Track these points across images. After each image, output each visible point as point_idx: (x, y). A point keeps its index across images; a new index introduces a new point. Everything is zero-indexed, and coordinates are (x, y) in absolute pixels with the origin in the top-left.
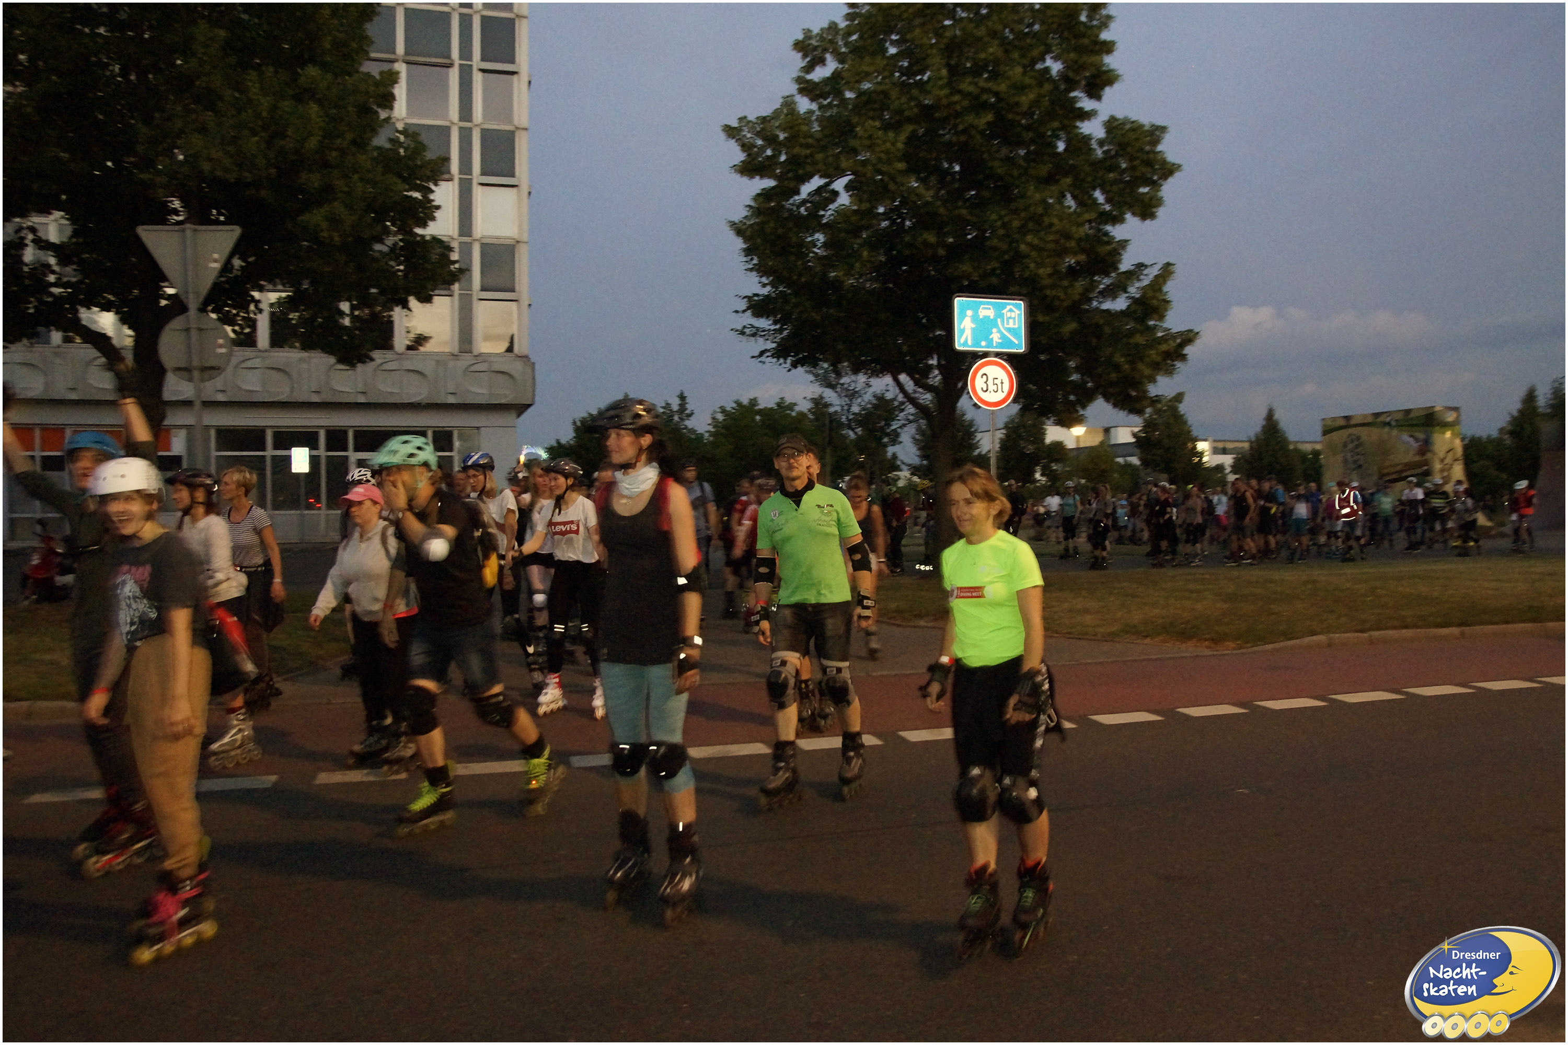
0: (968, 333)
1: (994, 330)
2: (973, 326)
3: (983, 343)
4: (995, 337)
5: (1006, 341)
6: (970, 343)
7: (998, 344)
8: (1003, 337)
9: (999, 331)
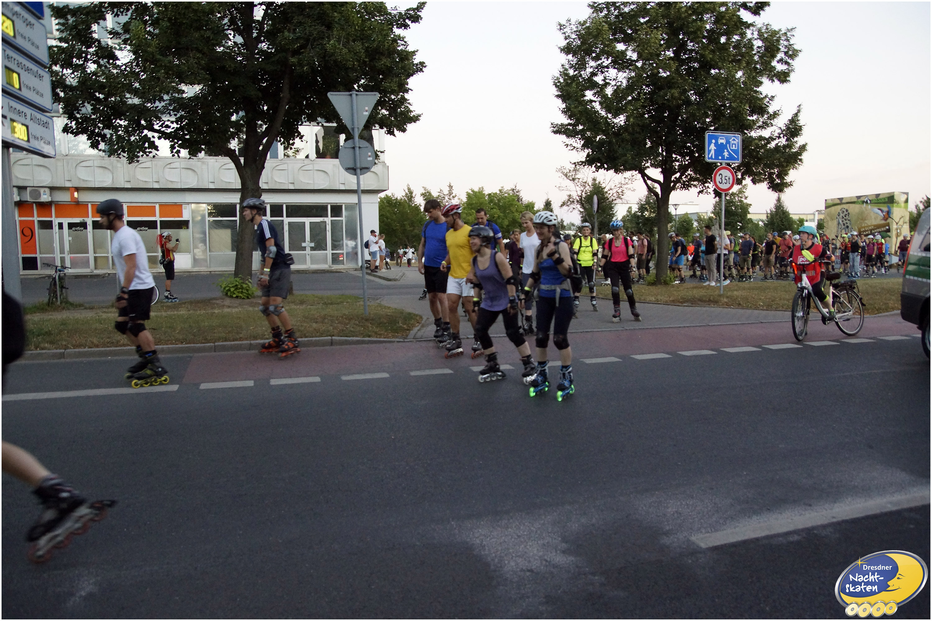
0: (712, 153)
2: (715, 148)
3: (720, 158)
4: (726, 154)
6: (713, 157)
7: (728, 159)
9: (728, 151)
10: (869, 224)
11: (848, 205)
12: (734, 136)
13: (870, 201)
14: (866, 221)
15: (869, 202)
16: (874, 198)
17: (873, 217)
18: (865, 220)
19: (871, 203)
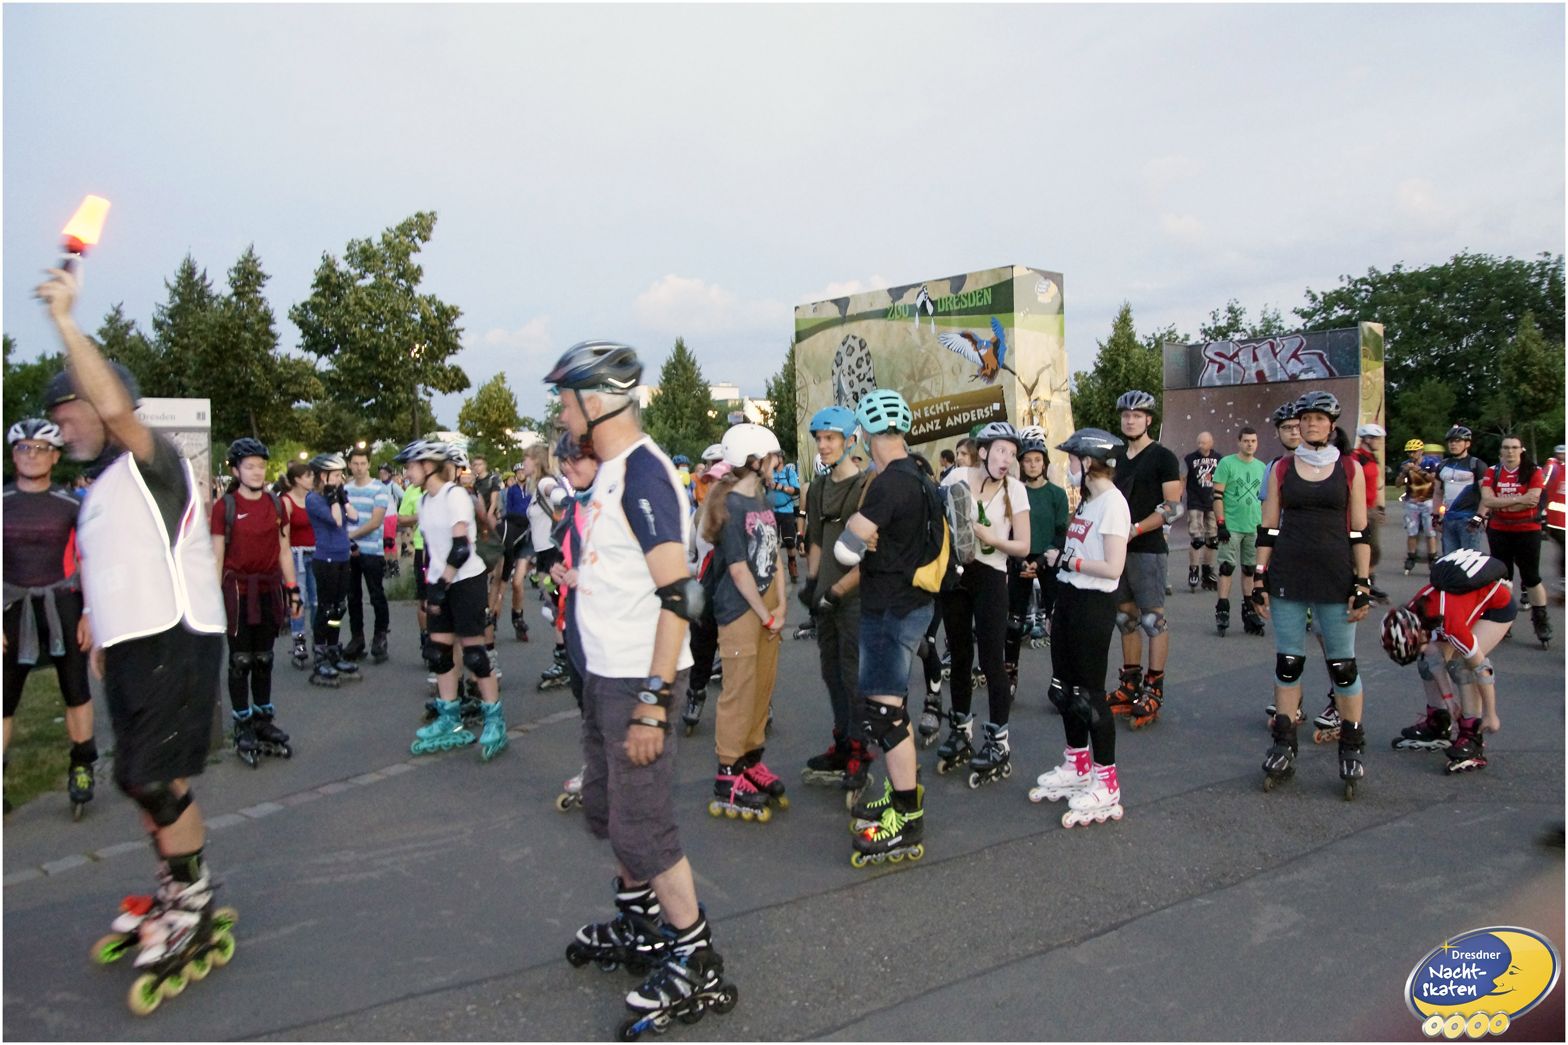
10: (936, 395)
11: (864, 323)
13: (934, 303)
14: (926, 384)
15: (930, 308)
16: (945, 292)
17: (947, 367)
18: (922, 378)
19: (935, 313)
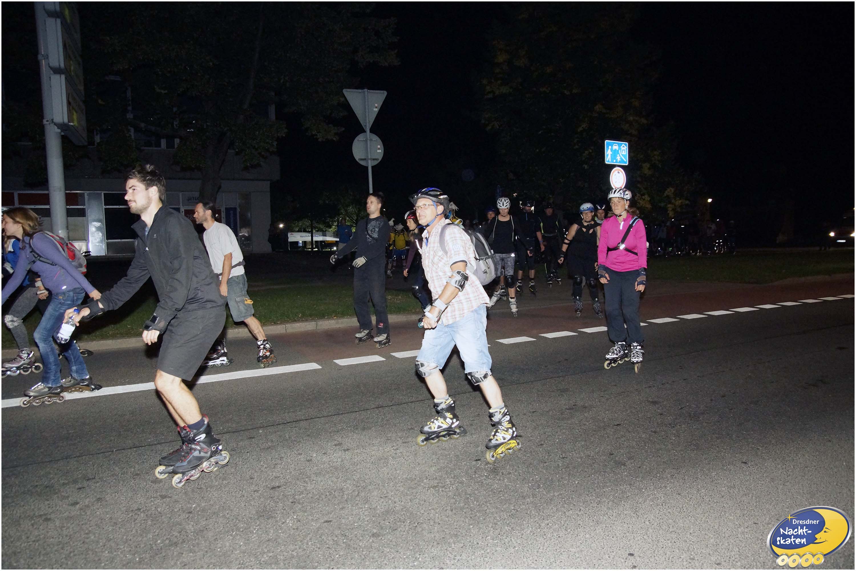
0: (609, 156)
1: (618, 155)
2: (611, 153)
3: (615, 161)
4: (618, 158)
5: (622, 161)
6: (610, 161)
7: (620, 161)
8: (621, 158)
9: (620, 156)
12: (623, 144)
